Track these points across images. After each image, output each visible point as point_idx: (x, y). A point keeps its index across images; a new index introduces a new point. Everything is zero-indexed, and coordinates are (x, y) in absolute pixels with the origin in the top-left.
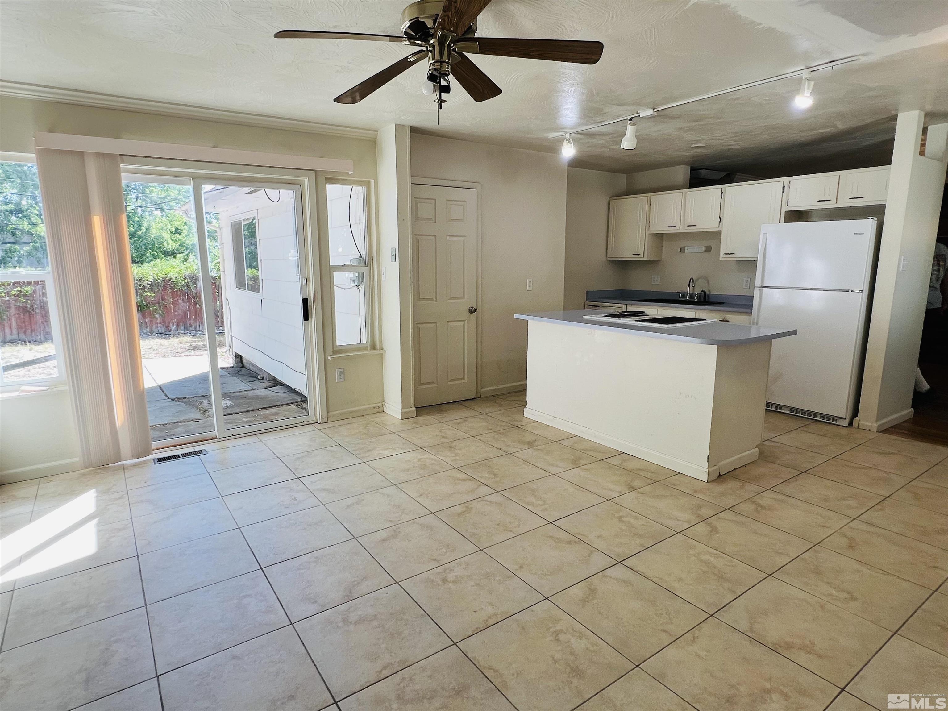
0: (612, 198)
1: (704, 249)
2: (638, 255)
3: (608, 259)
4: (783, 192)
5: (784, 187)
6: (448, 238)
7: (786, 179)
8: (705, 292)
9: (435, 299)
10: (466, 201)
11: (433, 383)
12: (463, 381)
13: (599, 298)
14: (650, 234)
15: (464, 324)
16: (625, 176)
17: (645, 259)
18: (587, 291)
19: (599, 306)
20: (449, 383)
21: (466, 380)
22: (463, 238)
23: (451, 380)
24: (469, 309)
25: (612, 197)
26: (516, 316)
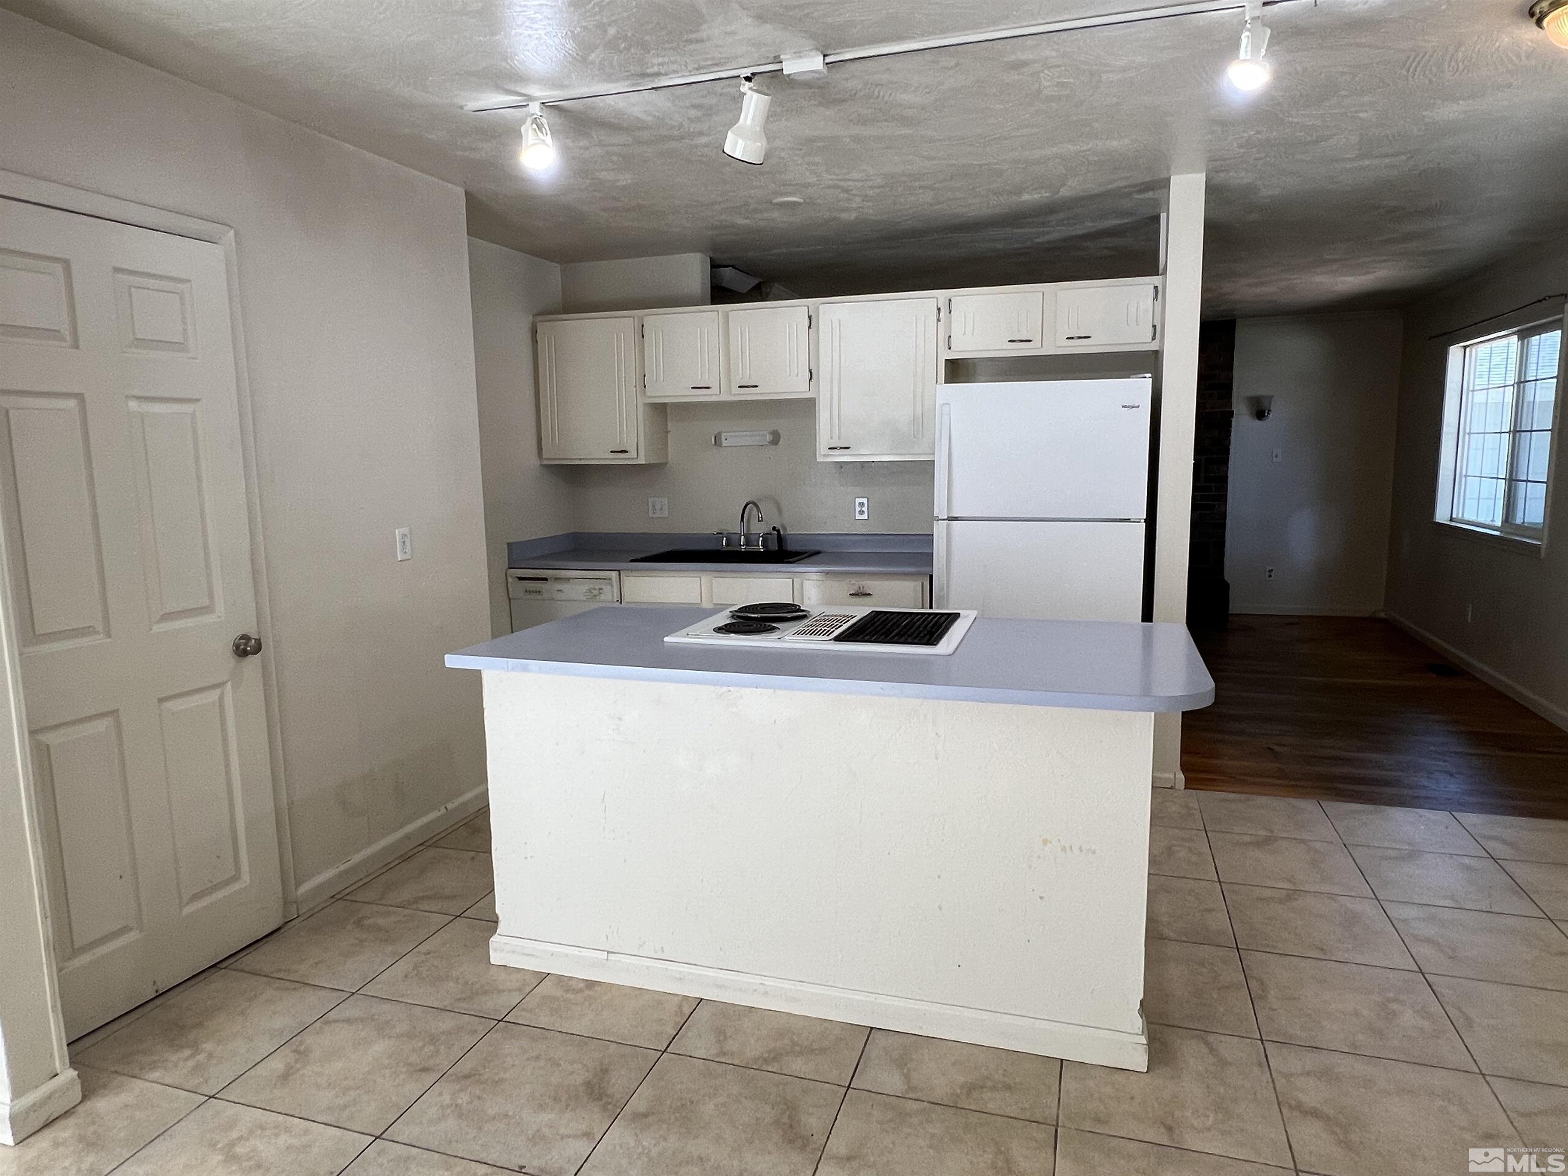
0: (539, 318)
1: (769, 438)
2: (625, 452)
3: (546, 462)
4: (938, 320)
5: (939, 309)
6: (133, 405)
7: (942, 295)
8: (778, 531)
9: (100, 628)
10: (189, 281)
11: (125, 930)
12: (237, 886)
13: (534, 558)
14: (645, 404)
15: (221, 698)
16: (556, 268)
17: (642, 461)
18: (508, 544)
19: (546, 579)
20: (187, 910)
21: (246, 877)
22: (189, 408)
23: (196, 897)
24: (237, 646)
25: (538, 315)
26: (452, 661)
